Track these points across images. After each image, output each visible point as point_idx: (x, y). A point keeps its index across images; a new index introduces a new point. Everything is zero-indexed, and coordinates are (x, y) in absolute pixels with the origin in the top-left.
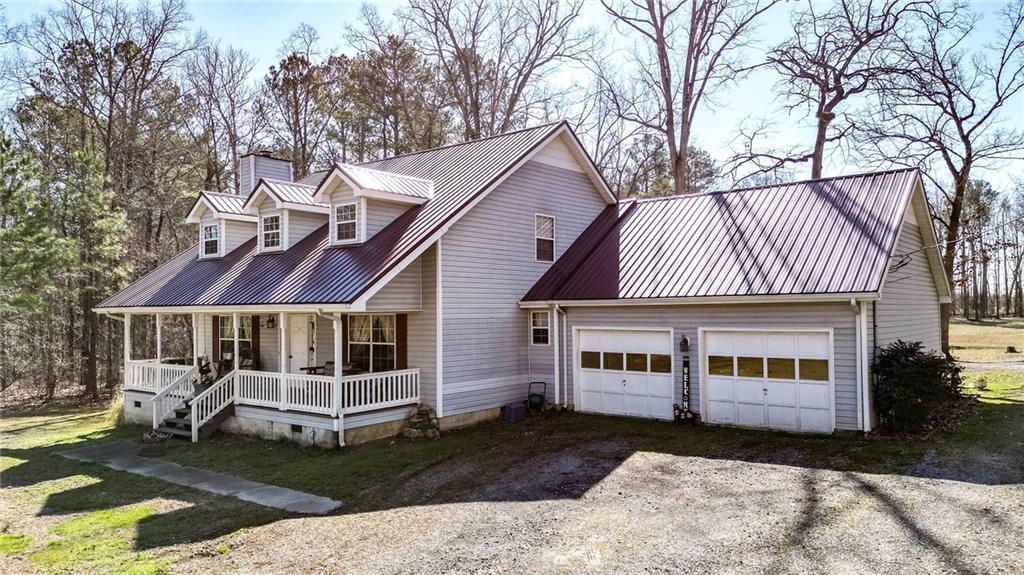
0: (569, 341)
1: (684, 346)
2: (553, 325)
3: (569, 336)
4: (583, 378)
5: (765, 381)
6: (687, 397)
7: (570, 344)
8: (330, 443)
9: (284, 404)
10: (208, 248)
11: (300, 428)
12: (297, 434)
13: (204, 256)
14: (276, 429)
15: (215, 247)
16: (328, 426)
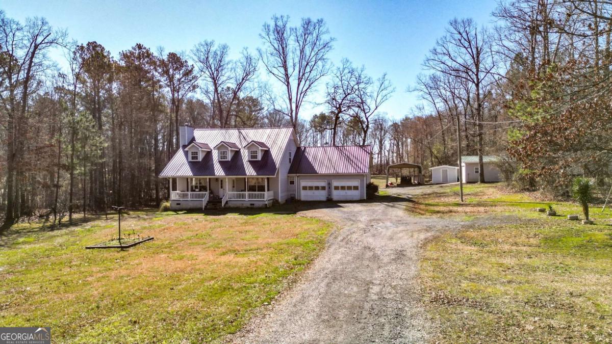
1: (329, 184)
2: (296, 180)
3: (300, 182)
4: (303, 193)
5: (346, 191)
6: (329, 195)
7: (300, 184)
8: (264, 207)
9: (247, 199)
10: (193, 158)
11: (253, 204)
12: (252, 206)
13: (191, 160)
14: (244, 205)
15: (197, 158)
16: (264, 203)
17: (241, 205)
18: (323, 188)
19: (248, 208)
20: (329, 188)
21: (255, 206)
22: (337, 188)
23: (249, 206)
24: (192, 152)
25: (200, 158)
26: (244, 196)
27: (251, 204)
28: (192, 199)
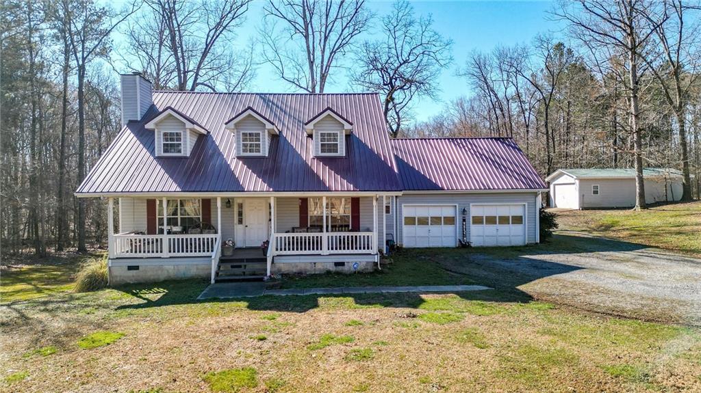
0: (401, 211)
1: (463, 212)
2: (393, 204)
3: (400, 209)
5: (498, 226)
6: (465, 236)
7: (401, 214)
8: (370, 269)
9: (325, 251)
10: (167, 148)
11: (342, 264)
12: (340, 268)
13: (163, 154)
14: (319, 266)
15: (176, 147)
16: (370, 259)
17: (308, 267)
18: (450, 221)
19: (328, 273)
20: (464, 220)
21: (346, 268)
22: (477, 220)
23: (332, 268)
24: (165, 134)
25: (187, 147)
26: (317, 244)
27: (337, 264)
28: (172, 254)
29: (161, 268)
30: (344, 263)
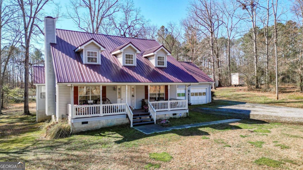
8: (185, 116)
10: (89, 60)
13: (88, 63)
14: (167, 116)
15: (94, 60)
17: (163, 117)
19: (171, 118)
20: (189, 94)
21: (177, 116)
25: (100, 60)
26: (166, 106)
27: (174, 114)
29: (99, 122)
30: (176, 114)
